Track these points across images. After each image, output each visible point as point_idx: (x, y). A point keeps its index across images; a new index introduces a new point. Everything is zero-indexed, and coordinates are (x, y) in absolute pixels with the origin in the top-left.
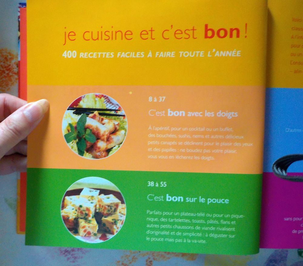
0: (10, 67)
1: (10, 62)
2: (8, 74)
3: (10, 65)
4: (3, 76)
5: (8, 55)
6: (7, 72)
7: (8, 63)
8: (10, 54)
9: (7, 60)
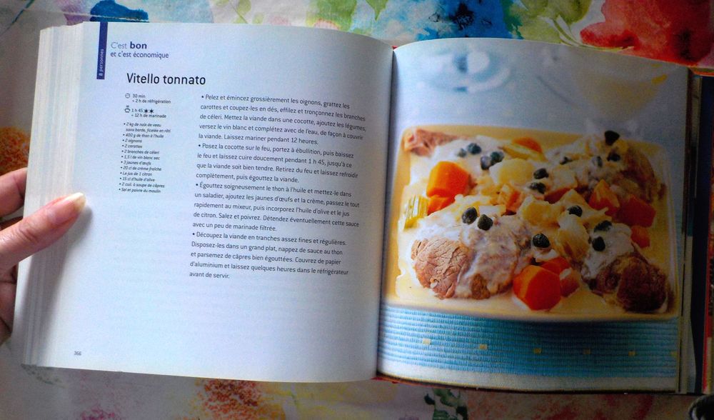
0: (19, 153)
1: (19, 146)
2: (16, 163)
3: (19, 150)
4: (8, 165)
5: (17, 136)
6: (14, 160)
7: (17, 147)
8: (19, 135)
9: (15, 144)
